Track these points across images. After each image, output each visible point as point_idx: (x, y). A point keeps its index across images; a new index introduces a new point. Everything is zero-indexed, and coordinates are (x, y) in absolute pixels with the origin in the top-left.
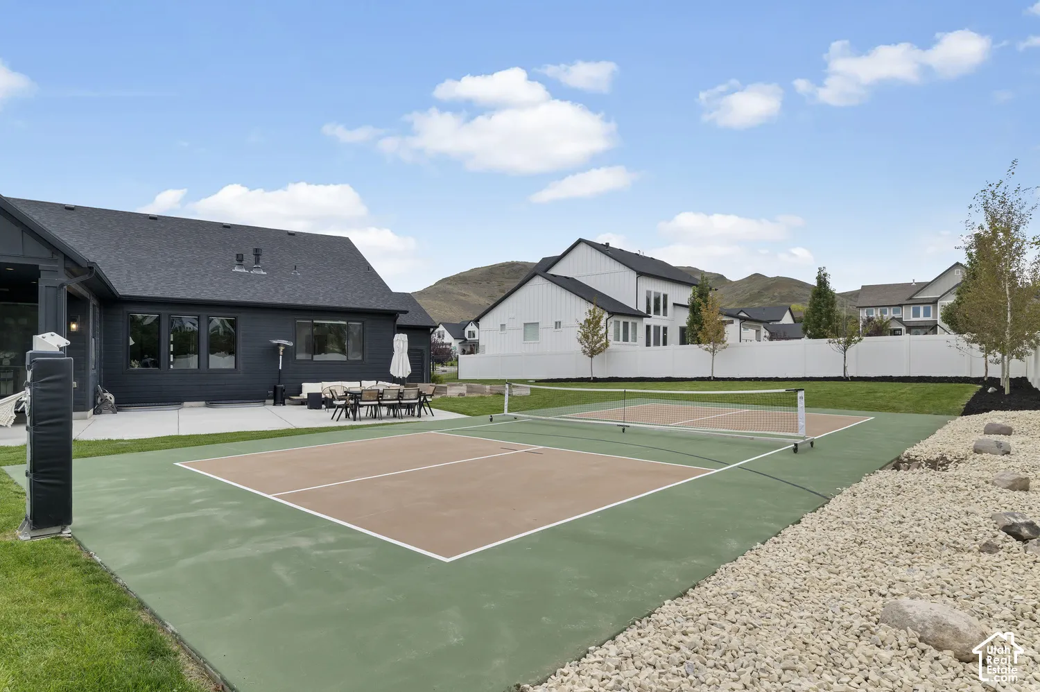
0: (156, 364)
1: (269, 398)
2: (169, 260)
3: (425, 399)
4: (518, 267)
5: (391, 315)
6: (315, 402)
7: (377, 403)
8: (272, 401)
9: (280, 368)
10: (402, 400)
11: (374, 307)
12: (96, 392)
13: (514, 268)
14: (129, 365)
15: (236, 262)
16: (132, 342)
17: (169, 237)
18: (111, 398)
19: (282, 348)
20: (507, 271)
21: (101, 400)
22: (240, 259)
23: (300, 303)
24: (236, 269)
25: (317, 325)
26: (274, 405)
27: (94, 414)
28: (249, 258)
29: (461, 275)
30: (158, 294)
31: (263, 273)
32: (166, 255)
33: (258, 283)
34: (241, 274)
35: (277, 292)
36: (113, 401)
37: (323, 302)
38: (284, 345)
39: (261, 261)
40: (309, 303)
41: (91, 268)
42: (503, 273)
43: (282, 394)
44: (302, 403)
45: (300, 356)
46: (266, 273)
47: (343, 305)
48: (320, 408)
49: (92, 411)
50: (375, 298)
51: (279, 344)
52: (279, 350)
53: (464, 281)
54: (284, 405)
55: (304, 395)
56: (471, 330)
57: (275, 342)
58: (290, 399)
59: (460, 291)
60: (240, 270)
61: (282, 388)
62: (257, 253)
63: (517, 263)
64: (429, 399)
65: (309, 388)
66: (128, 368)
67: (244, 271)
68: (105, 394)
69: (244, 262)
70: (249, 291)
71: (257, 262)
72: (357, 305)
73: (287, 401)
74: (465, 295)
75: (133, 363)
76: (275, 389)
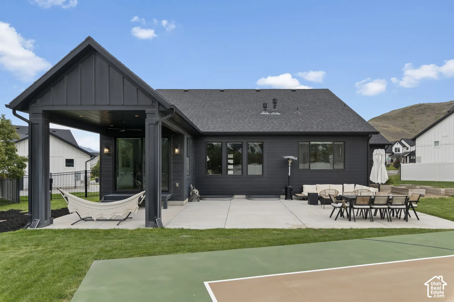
0: (220, 171)
1: (283, 194)
2: (228, 111)
3: (411, 204)
4: (424, 106)
5: (366, 136)
6: (313, 199)
7: (369, 207)
8: (284, 197)
9: (289, 175)
10: (391, 205)
11: (353, 130)
12: (190, 188)
13: (421, 108)
14: (206, 172)
15: (263, 109)
16: (208, 159)
17: (229, 99)
18: (197, 193)
19: (290, 162)
20: (415, 110)
21: (192, 193)
22: (265, 107)
23: (301, 130)
24: (263, 113)
25: (313, 145)
26: (286, 199)
27: (189, 201)
28: (270, 105)
29: (384, 115)
30: (220, 130)
31: (278, 114)
32: (226, 108)
33: (275, 120)
34: (265, 115)
35: (287, 124)
36: (198, 194)
37: (316, 129)
38: (292, 159)
39: (277, 108)
40: (308, 130)
41: (172, 109)
42: (413, 112)
43: (290, 192)
44: (304, 199)
45: (301, 166)
46: (279, 114)
47: (331, 131)
48: (317, 204)
49: (187, 199)
50: (352, 125)
51: (288, 159)
52: (288, 162)
53: (386, 118)
54: (292, 199)
55: (305, 193)
56: (397, 147)
57: (286, 157)
58: (295, 195)
59: (384, 125)
60: (265, 114)
61: (290, 188)
62: (275, 102)
63: (423, 105)
64: (414, 205)
65: (308, 189)
66: (206, 174)
67: (267, 113)
68: (194, 190)
69: (267, 109)
70: (270, 125)
71: (275, 107)
72: (341, 130)
73: (293, 196)
74: (386, 127)
75: (209, 171)
76: (286, 188)
